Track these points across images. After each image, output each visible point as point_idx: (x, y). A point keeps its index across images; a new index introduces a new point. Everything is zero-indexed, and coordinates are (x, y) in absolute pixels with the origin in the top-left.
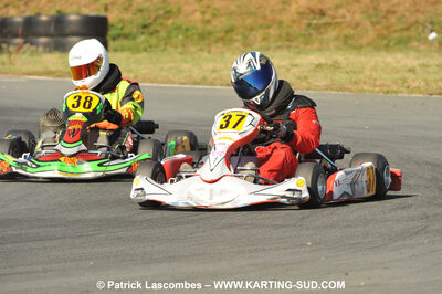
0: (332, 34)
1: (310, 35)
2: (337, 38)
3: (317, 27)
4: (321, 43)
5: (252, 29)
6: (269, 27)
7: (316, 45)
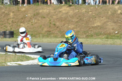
0: (52, 35)
1: (48, 36)
2: (54, 36)
3: (49, 34)
4: (51, 37)
5: (36, 34)
6: (40, 34)
7: (50, 37)
